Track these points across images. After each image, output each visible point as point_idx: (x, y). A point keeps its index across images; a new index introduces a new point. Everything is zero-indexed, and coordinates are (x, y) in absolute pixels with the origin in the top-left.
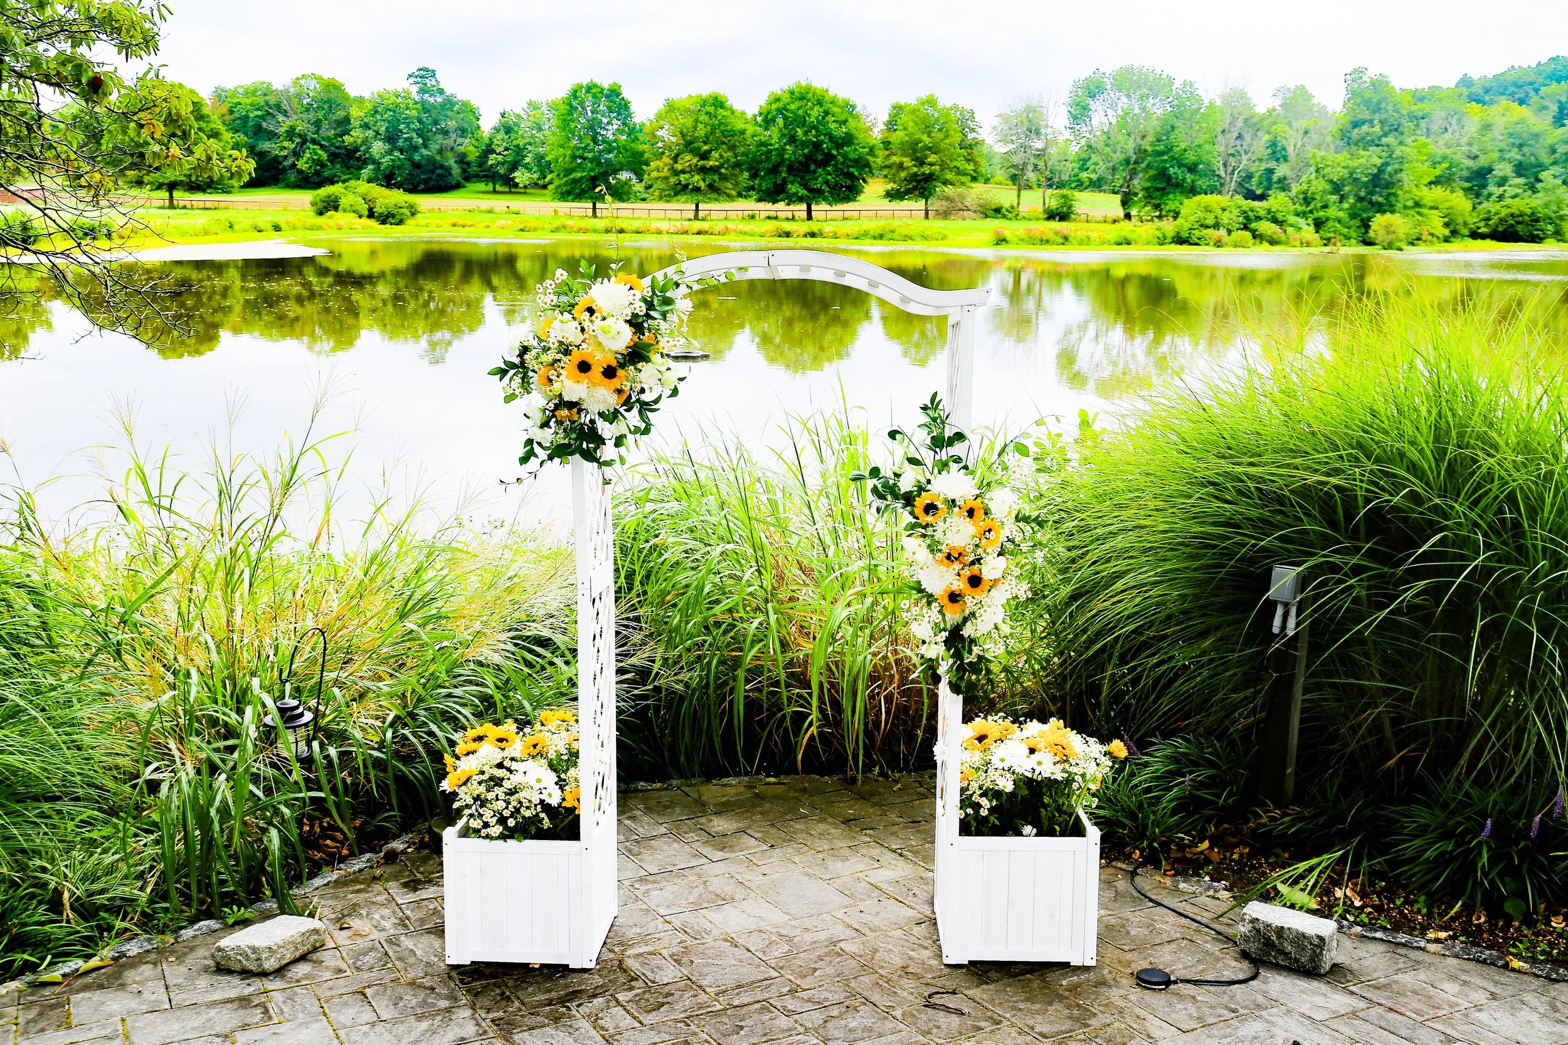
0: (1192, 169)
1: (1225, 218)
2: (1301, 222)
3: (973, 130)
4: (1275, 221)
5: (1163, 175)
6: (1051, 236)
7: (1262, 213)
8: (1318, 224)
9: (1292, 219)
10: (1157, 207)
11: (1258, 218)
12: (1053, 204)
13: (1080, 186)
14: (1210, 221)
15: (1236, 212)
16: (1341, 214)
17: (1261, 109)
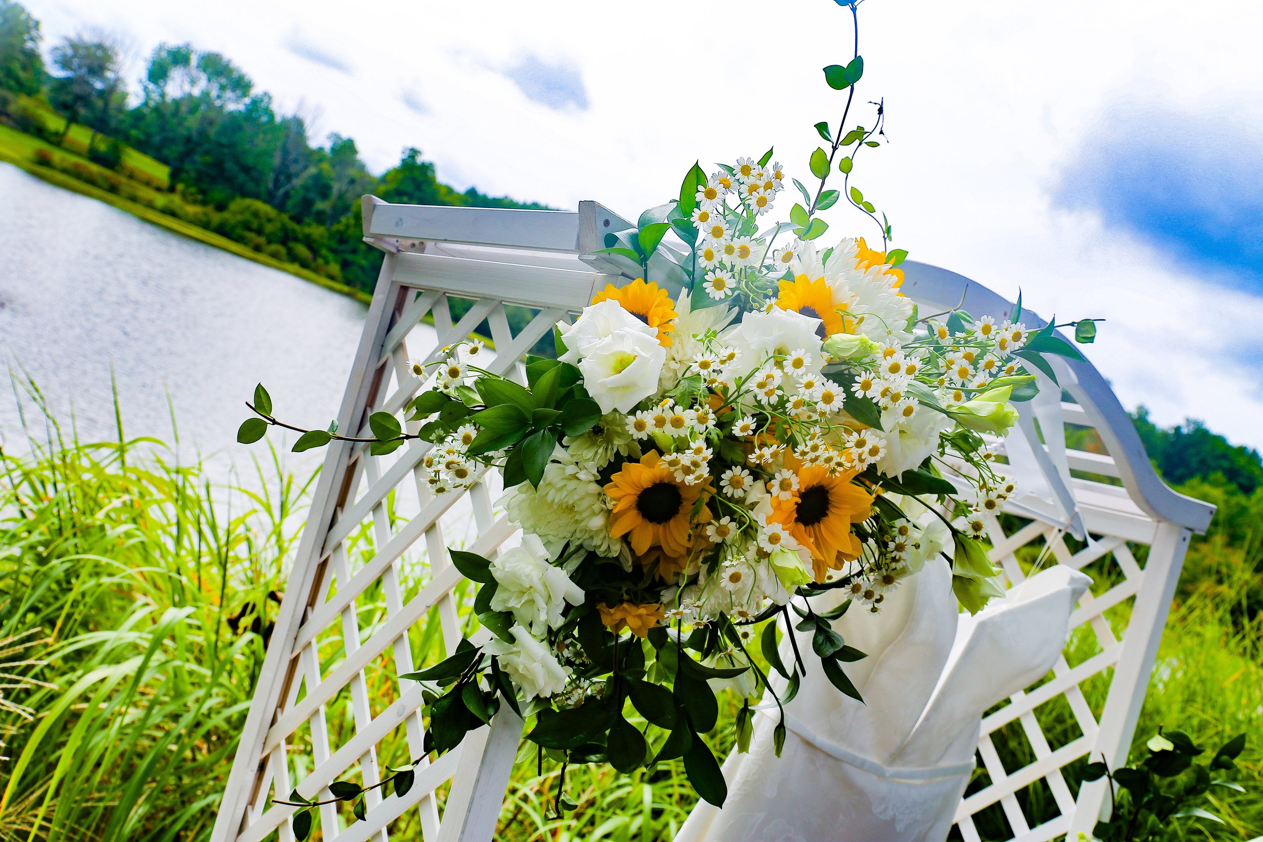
0: (246, 170)
1: (269, 228)
2: (331, 256)
3: (32, 39)
4: (310, 247)
5: (218, 165)
6: (100, 181)
7: (300, 236)
8: (345, 265)
9: (324, 252)
10: (203, 192)
11: (296, 239)
12: (102, 147)
13: (127, 139)
14: (255, 224)
15: (278, 225)
16: (364, 263)
17: (313, 144)
